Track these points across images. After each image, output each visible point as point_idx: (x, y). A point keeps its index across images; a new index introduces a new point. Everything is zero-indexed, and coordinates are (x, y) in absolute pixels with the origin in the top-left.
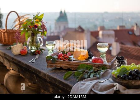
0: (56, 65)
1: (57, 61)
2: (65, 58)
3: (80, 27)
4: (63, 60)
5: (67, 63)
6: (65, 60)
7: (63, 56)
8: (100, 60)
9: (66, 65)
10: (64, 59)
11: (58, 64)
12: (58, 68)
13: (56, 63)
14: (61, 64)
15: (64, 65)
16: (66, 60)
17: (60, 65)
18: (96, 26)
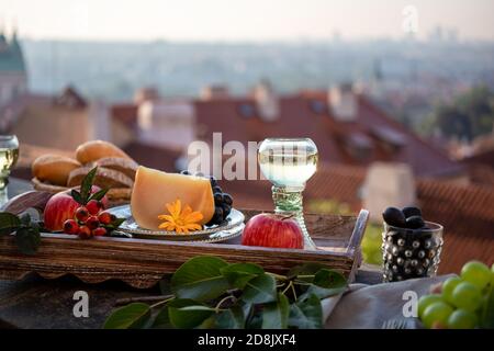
0: (41, 262)
1: (46, 243)
2: (93, 225)
3: (71, 92)
4: (84, 236)
5: (102, 253)
6: (91, 237)
7: (81, 215)
8: (289, 232)
9: (101, 264)
10: (88, 231)
11: (53, 255)
12: (53, 276)
13: (41, 250)
14: (67, 256)
15: (87, 263)
16: (98, 233)
17: (63, 262)
18: (125, 87)
